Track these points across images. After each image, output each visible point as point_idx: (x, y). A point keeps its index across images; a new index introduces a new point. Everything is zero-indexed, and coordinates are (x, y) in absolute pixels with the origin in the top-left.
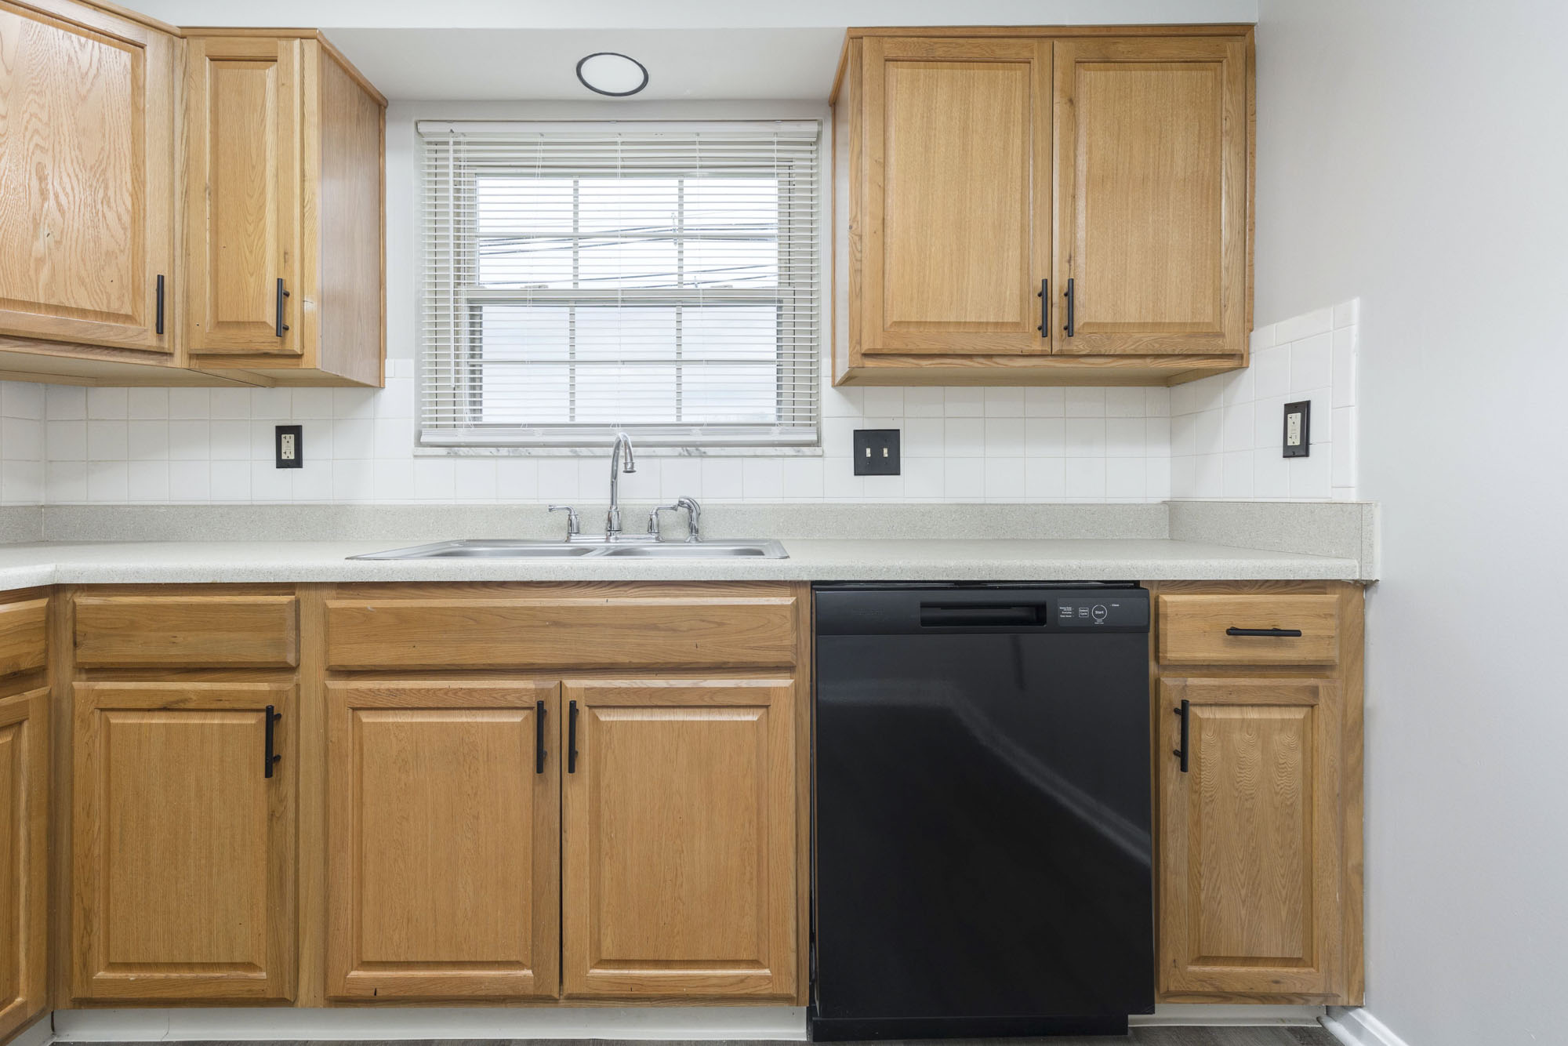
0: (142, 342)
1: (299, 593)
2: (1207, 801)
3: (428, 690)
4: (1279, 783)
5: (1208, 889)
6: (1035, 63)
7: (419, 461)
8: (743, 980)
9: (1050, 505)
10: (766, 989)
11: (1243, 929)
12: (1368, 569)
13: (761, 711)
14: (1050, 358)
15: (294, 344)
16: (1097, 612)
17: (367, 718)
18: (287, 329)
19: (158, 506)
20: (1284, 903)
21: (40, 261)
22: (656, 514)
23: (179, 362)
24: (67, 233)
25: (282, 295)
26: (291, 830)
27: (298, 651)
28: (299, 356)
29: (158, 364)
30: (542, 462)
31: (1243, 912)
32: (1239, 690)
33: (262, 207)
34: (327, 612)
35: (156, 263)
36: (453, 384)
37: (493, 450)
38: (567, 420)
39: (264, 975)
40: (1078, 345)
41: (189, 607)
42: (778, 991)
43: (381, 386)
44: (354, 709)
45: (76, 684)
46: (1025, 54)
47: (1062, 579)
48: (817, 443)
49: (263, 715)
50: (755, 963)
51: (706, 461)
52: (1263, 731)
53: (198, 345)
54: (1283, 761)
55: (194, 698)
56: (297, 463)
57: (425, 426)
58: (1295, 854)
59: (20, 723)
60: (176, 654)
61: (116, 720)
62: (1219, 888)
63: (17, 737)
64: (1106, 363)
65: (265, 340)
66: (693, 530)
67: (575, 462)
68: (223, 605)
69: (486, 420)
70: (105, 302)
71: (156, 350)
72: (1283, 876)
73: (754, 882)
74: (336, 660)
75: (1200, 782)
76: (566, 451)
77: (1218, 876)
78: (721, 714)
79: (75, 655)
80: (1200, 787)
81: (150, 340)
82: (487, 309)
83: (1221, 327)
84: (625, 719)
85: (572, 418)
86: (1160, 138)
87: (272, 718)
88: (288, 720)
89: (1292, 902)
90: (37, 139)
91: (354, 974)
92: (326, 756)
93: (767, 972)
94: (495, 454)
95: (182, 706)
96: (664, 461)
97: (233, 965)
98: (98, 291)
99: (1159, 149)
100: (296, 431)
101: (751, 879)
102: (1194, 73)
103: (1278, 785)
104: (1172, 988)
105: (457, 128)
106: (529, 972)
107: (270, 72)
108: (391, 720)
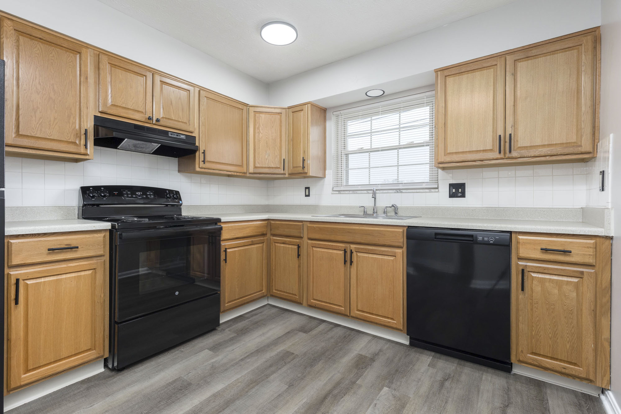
1: (304, 223)
2: (536, 303)
3: (325, 244)
4: (566, 302)
5: (536, 331)
6: (498, 65)
7: (332, 195)
8: (389, 322)
9: (525, 208)
10: (394, 326)
11: (550, 347)
12: (608, 232)
13: (394, 257)
14: (505, 159)
15: (306, 170)
16: (490, 239)
17: (314, 249)
18: (304, 167)
20: (568, 343)
21: (267, 159)
22: (386, 209)
23: (287, 176)
25: (304, 160)
26: (302, 269)
27: (303, 234)
28: (307, 173)
29: (284, 176)
30: (360, 195)
31: (550, 342)
32: (548, 269)
33: (300, 142)
34: (308, 226)
35: (283, 157)
36: (340, 175)
37: (348, 192)
38: (368, 184)
39: (298, 297)
40: (514, 154)
41: (287, 224)
42: (398, 327)
43: (324, 177)
44: (312, 247)
45: (271, 237)
46: (495, 63)
47: (481, 229)
48: (437, 188)
49: (297, 246)
50: (392, 319)
51: (403, 194)
52: (559, 284)
53: (290, 172)
54: (568, 295)
55: (287, 242)
56: (309, 196)
57: (335, 186)
58: (573, 327)
59: (264, 243)
60: (285, 233)
61: (276, 244)
62: (540, 332)
63: (263, 245)
64: (529, 159)
65: (300, 170)
66: (396, 213)
67: (368, 194)
69: (350, 184)
72: (568, 334)
73: (392, 299)
74: (309, 237)
75: (533, 297)
76: (365, 192)
77: (540, 328)
78: (384, 257)
79: (271, 232)
80: (533, 298)
81: (282, 172)
82: (350, 155)
83: (581, 143)
84: (363, 255)
85: (369, 183)
86: (551, 79)
87: (299, 247)
88: (302, 247)
89: (572, 343)
90: (266, 136)
91: (312, 301)
92: (307, 256)
93: (395, 322)
94: (349, 193)
95: (285, 243)
96: (391, 194)
97: (293, 294)
99: (551, 83)
100: (308, 188)
101: (391, 298)
102: (567, 52)
103: (565, 303)
104: (521, 359)
105: (341, 112)
106: (343, 309)
107: (302, 113)
108: (318, 250)
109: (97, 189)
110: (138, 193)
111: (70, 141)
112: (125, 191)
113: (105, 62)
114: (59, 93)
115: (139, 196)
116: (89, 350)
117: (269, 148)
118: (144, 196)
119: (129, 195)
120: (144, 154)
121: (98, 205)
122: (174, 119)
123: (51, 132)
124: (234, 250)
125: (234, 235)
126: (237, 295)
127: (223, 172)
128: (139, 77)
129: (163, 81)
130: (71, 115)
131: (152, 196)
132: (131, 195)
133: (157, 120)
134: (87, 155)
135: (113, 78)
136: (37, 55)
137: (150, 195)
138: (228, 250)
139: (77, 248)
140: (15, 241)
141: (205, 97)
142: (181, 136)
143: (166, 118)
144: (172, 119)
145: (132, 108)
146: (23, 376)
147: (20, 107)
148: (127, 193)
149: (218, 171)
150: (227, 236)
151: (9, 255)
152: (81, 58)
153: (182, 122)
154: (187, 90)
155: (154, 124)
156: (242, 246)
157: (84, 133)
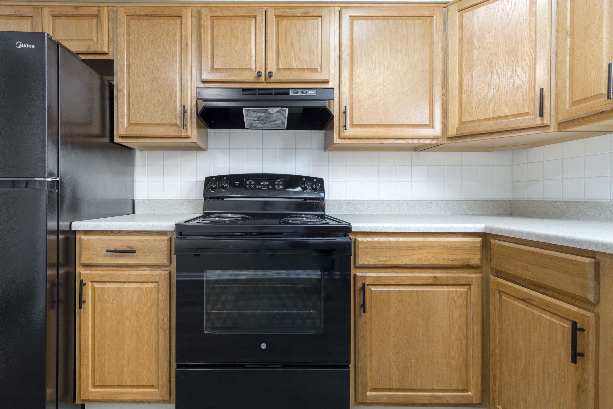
0: (533, 123)
1: (600, 259)
19: (556, 202)
21: (491, 101)
23: (552, 131)
24: (501, 84)
27: (597, 294)
29: (542, 132)
45: (491, 276)
49: (571, 324)
53: (562, 118)
60: (528, 275)
61: (505, 298)
63: (469, 290)
65: (601, 103)
68: (551, 255)
70: (516, 110)
71: (540, 125)
81: (538, 121)
88: (590, 332)
90: (490, 51)
95: (531, 302)
98: (513, 105)
109: (219, 178)
110: (264, 182)
111: (172, 123)
112: (248, 180)
113: (206, 16)
114: (161, 71)
115: (264, 187)
116: (151, 386)
117: (498, 74)
118: (271, 187)
119: (251, 186)
120: (278, 131)
121: (223, 198)
122: (295, 67)
123: (155, 117)
124: (388, 290)
125: (387, 259)
126: (394, 382)
127: (387, 142)
128: (247, 21)
129: (279, 14)
130: (172, 94)
131: (281, 187)
132: (254, 186)
133: (270, 75)
134: (188, 137)
135: (215, 33)
136: (143, 34)
137: (279, 185)
138: (370, 287)
139: (134, 252)
140: (83, 237)
141: (350, 17)
142: (310, 92)
143: (285, 69)
144: (293, 68)
145: (237, 67)
146: (92, 390)
147: (130, 95)
148: (250, 182)
149: (376, 140)
150: (366, 260)
151: (80, 253)
152: (181, 22)
153: (308, 69)
154: (317, 16)
155: (267, 82)
156: (407, 283)
157: (184, 111)
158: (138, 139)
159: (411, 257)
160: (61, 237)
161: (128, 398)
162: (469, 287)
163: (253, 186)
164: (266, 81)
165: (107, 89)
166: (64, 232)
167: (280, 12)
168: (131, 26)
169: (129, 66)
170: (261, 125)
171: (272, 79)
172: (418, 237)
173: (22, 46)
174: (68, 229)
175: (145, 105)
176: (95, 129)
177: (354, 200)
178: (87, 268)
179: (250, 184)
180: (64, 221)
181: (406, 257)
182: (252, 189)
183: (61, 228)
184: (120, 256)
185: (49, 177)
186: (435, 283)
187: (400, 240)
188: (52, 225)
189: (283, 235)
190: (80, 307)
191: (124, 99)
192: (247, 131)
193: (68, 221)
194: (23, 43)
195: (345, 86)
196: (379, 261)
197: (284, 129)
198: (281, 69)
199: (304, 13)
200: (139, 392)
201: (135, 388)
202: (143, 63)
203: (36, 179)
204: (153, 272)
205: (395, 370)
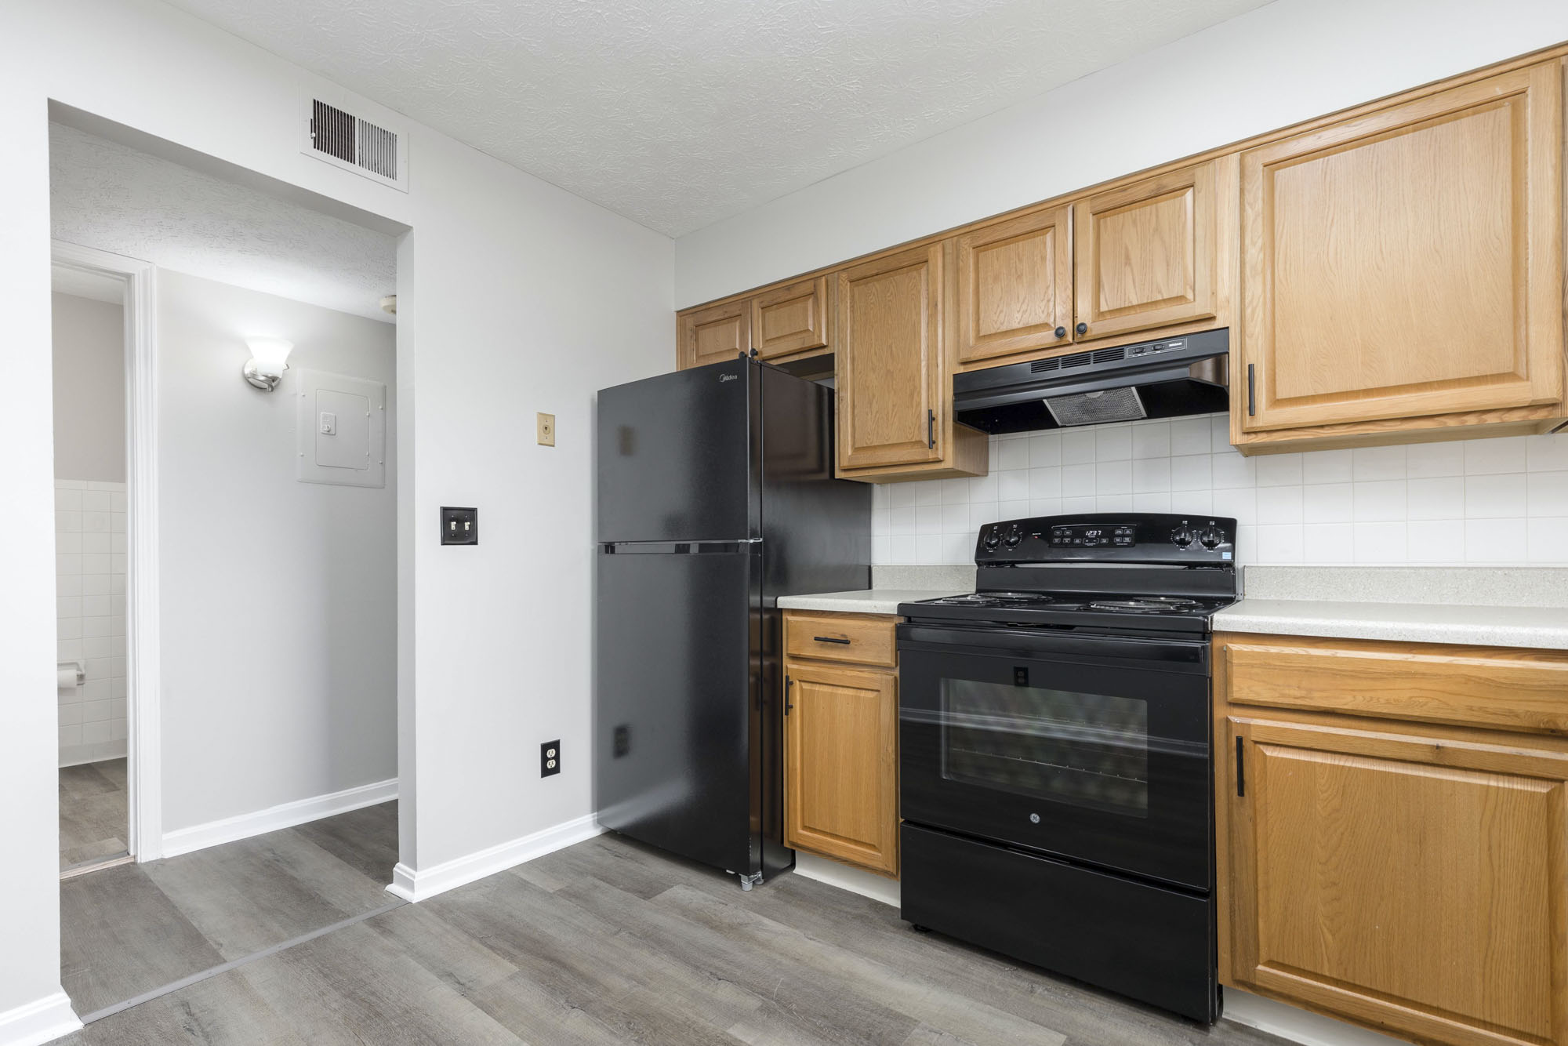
63: (1555, 791)
109: (1005, 526)
110: (1091, 532)
111: (914, 440)
112: (1059, 529)
113: (967, 249)
114: (898, 358)
115: (1091, 540)
116: (872, 846)
118: (1104, 541)
119: (1065, 539)
120: (1130, 425)
121: (1012, 564)
122: (1135, 303)
123: (889, 433)
124: (1306, 759)
125: (1303, 693)
126: (1326, 962)
127: (1379, 428)
128: (1037, 239)
129: (1100, 208)
130: (914, 392)
131: (1127, 540)
132: (1069, 539)
133: (1080, 329)
134: (940, 461)
135: (982, 275)
136: (872, 306)
137: (1123, 536)
138: (1262, 747)
139: (847, 642)
140: (791, 618)
141: (1265, 166)
142: (1170, 345)
143: (1112, 311)
144: (1130, 305)
145: (1020, 326)
146: (801, 831)
147: (856, 403)
148: (1063, 533)
149: (1345, 427)
150: (1251, 691)
151: (787, 638)
152: (928, 270)
153: (1164, 301)
154: (1183, 189)
155: (1078, 343)
156: (1356, 752)
157: (932, 419)
158: (867, 471)
159: (1368, 695)
160: (766, 617)
161: (844, 855)
162: (1557, 784)
163: (1067, 540)
164: (1075, 340)
165: (826, 398)
166: (768, 610)
167: (1102, 203)
168: (857, 296)
169: (853, 359)
170: (1086, 417)
171: (1088, 335)
172: (1390, 652)
173: (726, 378)
174: (773, 606)
175: (876, 416)
176: (811, 462)
177: (1326, 568)
178: (796, 662)
179: (1063, 537)
180: (769, 596)
181: (1355, 693)
182: (1066, 545)
183: (765, 605)
184: (832, 647)
185: (751, 538)
186: (1439, 760)
187: (1338, 655)
188: (754, 600)
189: (1075, 630)
190: (787, 714)
191: (846, 411)
192: (1065, 430)
193: (772, 595)
194: (726, 375)
195: (1252, 320)
196: (1283, 696)
197: (1143, 419)
198: (1106, 312)
199: (1153, 191)
200: (856, 850)
201: (850, 843)
202: (873, 351)
203: (739, 541)
204: (873, 676)
205: (1329, 937)
